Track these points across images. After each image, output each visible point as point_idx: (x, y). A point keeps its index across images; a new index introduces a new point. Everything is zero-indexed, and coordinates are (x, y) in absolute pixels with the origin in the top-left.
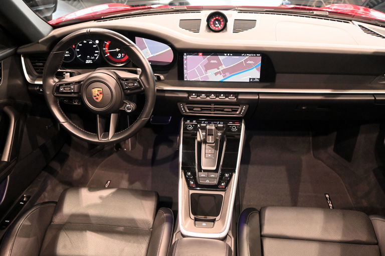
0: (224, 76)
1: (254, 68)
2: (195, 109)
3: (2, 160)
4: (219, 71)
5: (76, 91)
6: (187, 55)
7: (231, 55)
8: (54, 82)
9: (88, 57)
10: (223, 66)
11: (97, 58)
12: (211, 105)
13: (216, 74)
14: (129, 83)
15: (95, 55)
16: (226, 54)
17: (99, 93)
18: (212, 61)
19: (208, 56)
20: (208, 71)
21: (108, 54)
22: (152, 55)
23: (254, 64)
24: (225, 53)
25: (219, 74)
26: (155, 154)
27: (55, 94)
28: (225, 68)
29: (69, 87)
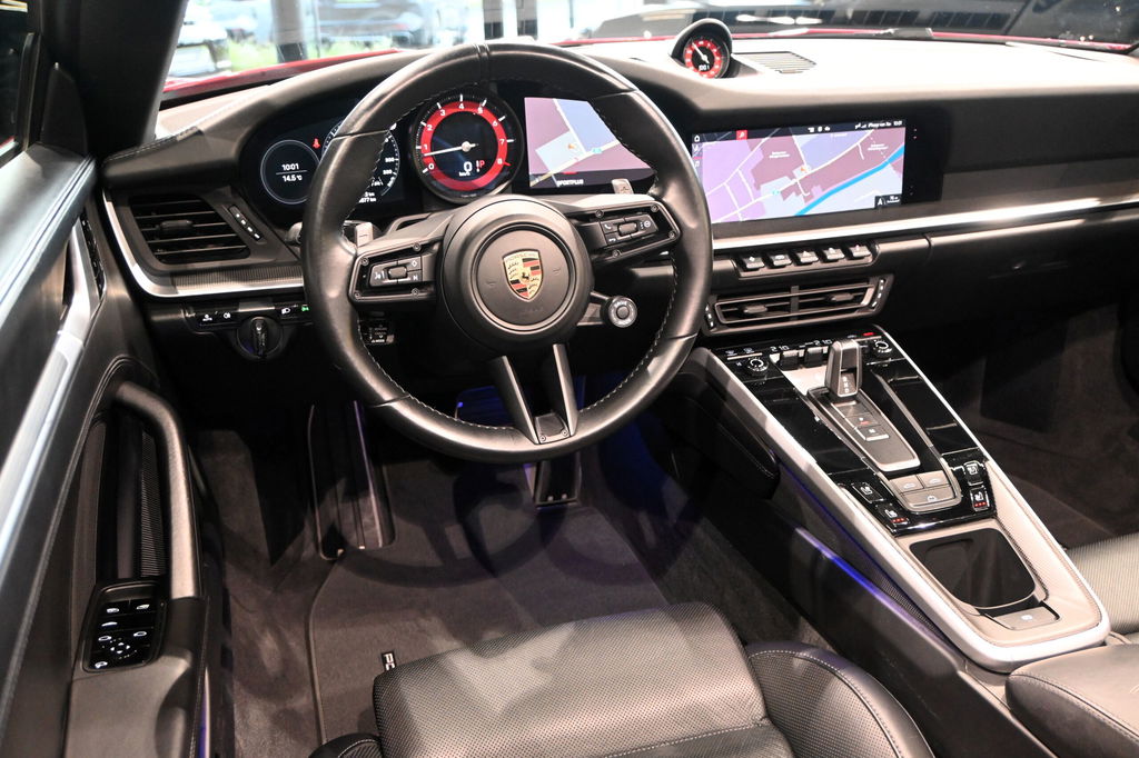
0: (806, 199)
1: (886, 164)
2: (749, 310)
4: (792, 182)
5: (425, 278)
6: (702, 141)
7: (827, 129)
10: (805, 166)
11: (390, 184)
12: (789, 290)
13: (785, 194)
14: (619, 225)
15: (386, 172)
16: (812, 130)
17: (528, 271)
18: (775, 155)
19: (764, 140)
20: (762, 186)
21: (432, 166)
22: (591, 153)
23: (887, 153)
24: (811, 125)
25: (794, 194)
27: (357, 298)
28: (810, 172)
29: (405, 265)
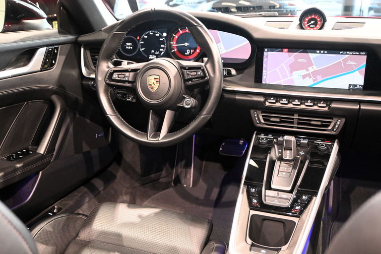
0: (314, 81)
1: (356, 70)
2: (272, 119)
3: (38, 152)
4: (309, 72)
5: (130, 80)
6: (268, 51)
7: (326, 52)
8: (108, 67)
9: (153, 51)
10: (314, 67)
11: (162, 54)
12: (293, 115)
13: (304, 77)
14: (191, 72)
15: (161, 50)
16: (318, 52)
17: (155, 82)
18: (300, 60)
19: (295, 54)
20: (293, 72)
21: (176, 50)
22: (226, 51)
23: (356, 66)
24: (318, 50)
25: (308, 78)
26: (220, 195)
27: (108, 82)
28: (316, 69)
29: (124, 75)
